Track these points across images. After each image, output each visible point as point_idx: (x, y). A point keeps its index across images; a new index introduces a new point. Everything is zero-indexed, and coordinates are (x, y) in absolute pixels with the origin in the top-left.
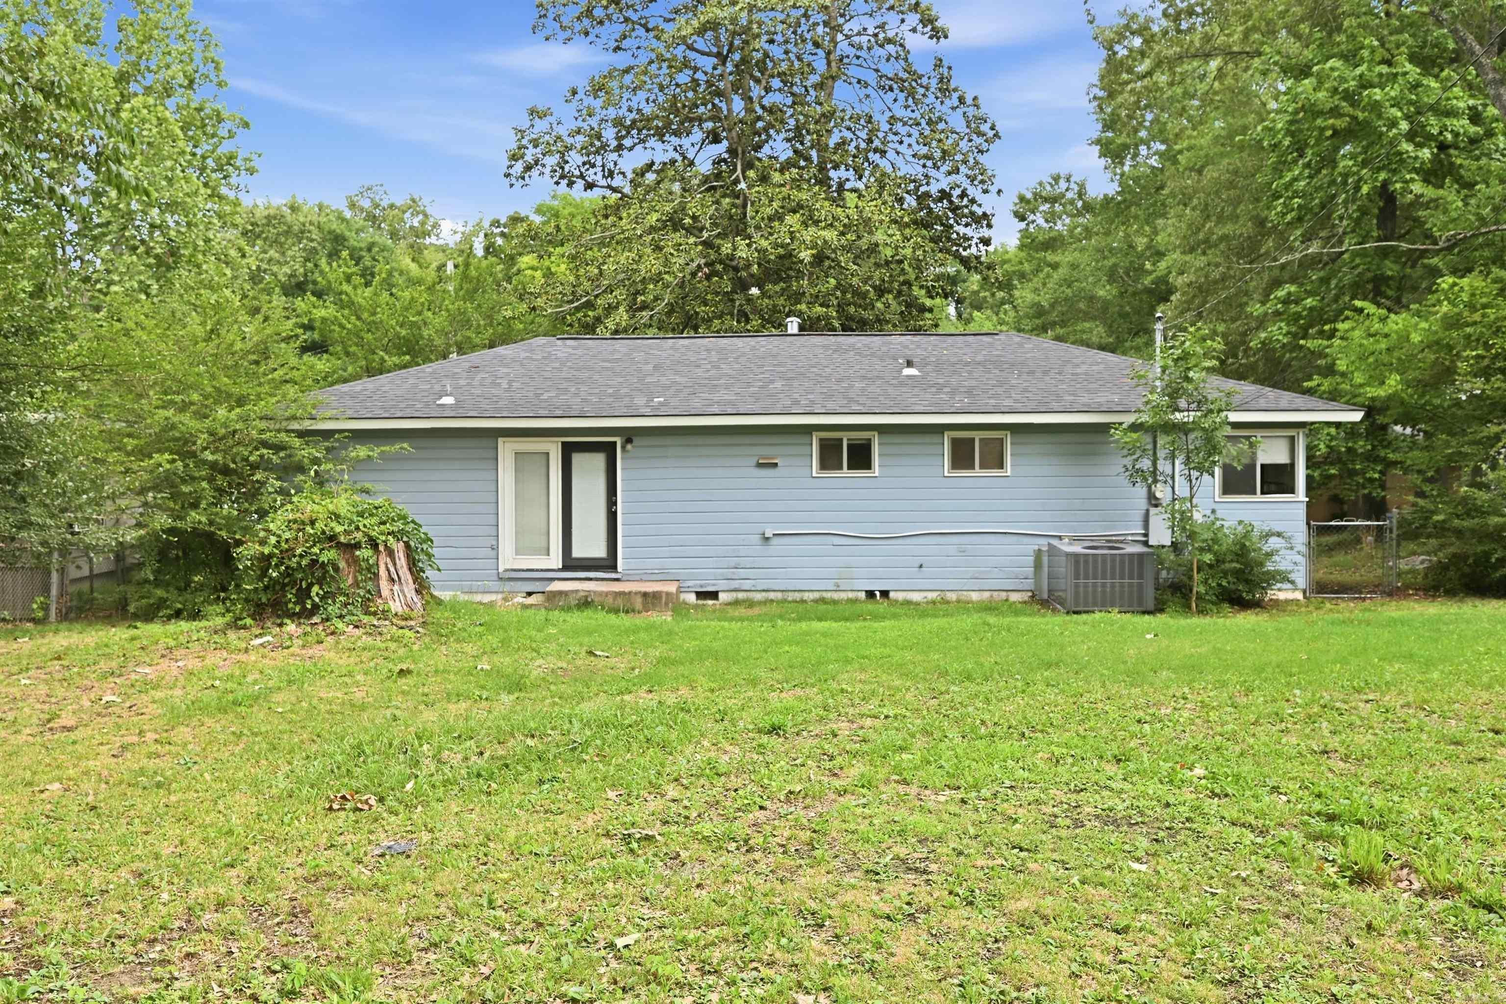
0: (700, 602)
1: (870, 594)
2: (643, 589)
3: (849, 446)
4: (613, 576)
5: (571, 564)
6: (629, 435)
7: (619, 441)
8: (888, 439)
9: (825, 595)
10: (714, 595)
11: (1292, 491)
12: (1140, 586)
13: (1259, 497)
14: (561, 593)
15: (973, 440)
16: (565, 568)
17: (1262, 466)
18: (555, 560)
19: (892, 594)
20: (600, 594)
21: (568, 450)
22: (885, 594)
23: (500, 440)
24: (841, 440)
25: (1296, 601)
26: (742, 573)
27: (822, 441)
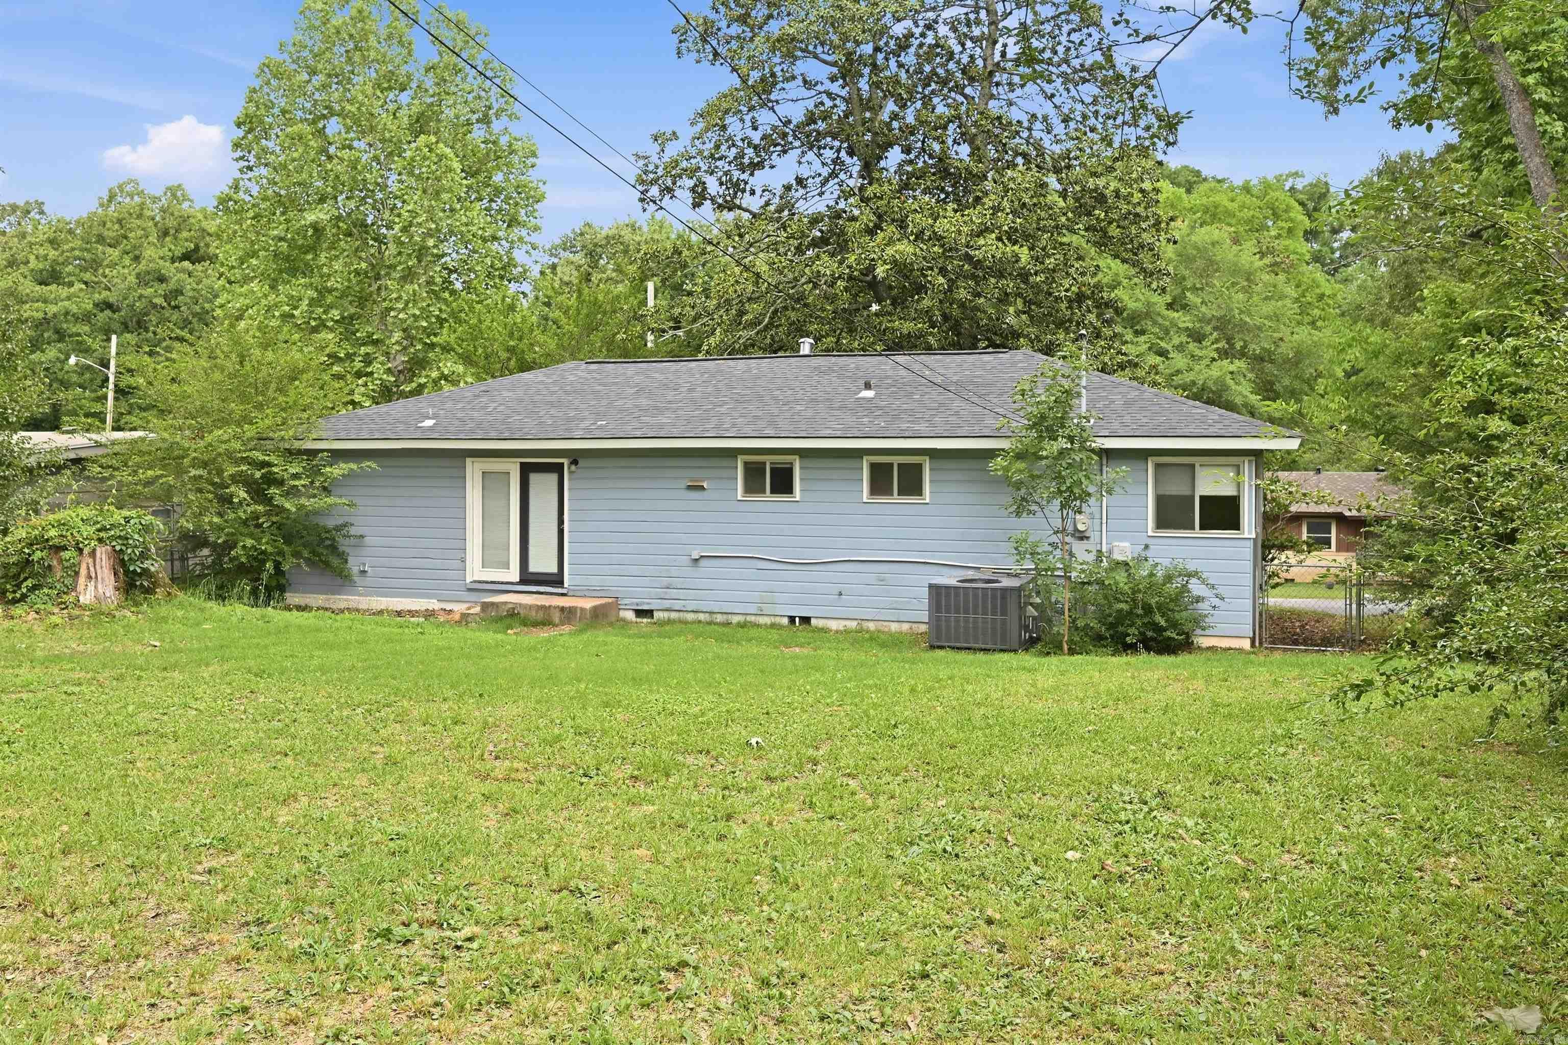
0: (639, 620)
1: (792, 619)
2: (561, 604)
3: (772, 469)
4: (560, 591)
5: (528, 578)
6: (576, 457)
7: (565, 461)
8: (809, 463)
9: (749, 618)
10: (648, 613)
11: (1237, 527)
12: (1004, 622)
13: (1197, 533)
14: (493, 604)
15: (891, 465)
16: (523, 582)
17: (1201, 497)
18: (514, 575)
19: (813, 621)
20: (525, 606)
21: (526, 470)
22: (806, 620)
23: (469, 461)
24: (764, 463)
25: (1240, 650)
26: (673, 593)
27: (746, 464)
